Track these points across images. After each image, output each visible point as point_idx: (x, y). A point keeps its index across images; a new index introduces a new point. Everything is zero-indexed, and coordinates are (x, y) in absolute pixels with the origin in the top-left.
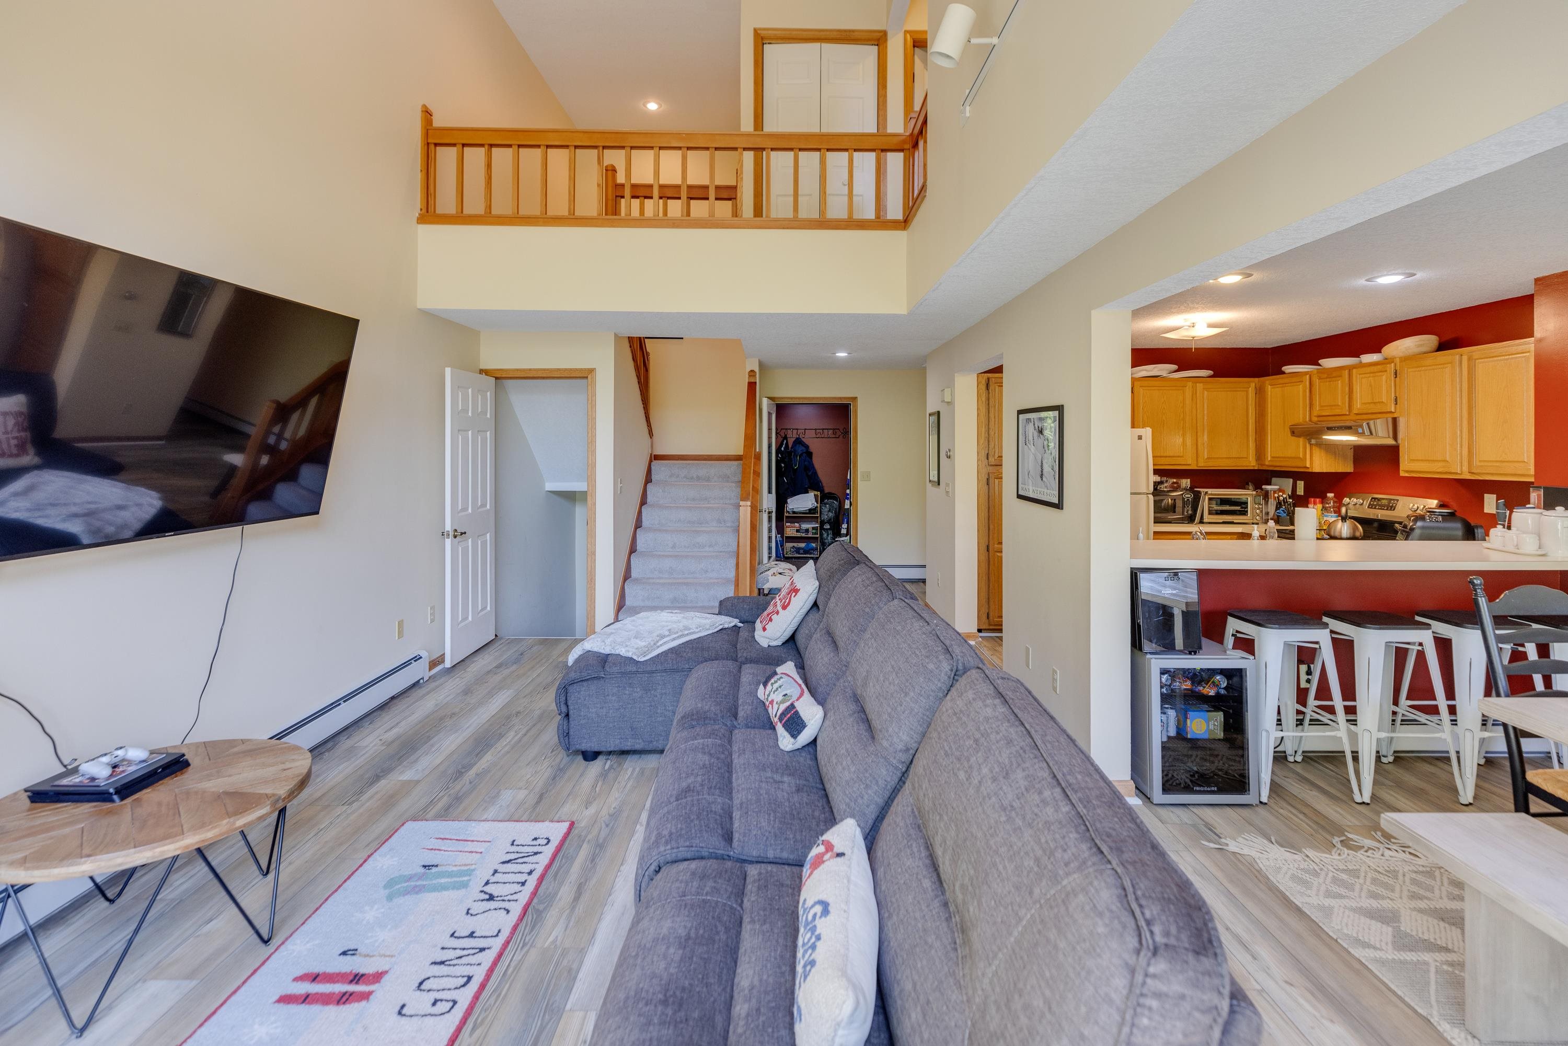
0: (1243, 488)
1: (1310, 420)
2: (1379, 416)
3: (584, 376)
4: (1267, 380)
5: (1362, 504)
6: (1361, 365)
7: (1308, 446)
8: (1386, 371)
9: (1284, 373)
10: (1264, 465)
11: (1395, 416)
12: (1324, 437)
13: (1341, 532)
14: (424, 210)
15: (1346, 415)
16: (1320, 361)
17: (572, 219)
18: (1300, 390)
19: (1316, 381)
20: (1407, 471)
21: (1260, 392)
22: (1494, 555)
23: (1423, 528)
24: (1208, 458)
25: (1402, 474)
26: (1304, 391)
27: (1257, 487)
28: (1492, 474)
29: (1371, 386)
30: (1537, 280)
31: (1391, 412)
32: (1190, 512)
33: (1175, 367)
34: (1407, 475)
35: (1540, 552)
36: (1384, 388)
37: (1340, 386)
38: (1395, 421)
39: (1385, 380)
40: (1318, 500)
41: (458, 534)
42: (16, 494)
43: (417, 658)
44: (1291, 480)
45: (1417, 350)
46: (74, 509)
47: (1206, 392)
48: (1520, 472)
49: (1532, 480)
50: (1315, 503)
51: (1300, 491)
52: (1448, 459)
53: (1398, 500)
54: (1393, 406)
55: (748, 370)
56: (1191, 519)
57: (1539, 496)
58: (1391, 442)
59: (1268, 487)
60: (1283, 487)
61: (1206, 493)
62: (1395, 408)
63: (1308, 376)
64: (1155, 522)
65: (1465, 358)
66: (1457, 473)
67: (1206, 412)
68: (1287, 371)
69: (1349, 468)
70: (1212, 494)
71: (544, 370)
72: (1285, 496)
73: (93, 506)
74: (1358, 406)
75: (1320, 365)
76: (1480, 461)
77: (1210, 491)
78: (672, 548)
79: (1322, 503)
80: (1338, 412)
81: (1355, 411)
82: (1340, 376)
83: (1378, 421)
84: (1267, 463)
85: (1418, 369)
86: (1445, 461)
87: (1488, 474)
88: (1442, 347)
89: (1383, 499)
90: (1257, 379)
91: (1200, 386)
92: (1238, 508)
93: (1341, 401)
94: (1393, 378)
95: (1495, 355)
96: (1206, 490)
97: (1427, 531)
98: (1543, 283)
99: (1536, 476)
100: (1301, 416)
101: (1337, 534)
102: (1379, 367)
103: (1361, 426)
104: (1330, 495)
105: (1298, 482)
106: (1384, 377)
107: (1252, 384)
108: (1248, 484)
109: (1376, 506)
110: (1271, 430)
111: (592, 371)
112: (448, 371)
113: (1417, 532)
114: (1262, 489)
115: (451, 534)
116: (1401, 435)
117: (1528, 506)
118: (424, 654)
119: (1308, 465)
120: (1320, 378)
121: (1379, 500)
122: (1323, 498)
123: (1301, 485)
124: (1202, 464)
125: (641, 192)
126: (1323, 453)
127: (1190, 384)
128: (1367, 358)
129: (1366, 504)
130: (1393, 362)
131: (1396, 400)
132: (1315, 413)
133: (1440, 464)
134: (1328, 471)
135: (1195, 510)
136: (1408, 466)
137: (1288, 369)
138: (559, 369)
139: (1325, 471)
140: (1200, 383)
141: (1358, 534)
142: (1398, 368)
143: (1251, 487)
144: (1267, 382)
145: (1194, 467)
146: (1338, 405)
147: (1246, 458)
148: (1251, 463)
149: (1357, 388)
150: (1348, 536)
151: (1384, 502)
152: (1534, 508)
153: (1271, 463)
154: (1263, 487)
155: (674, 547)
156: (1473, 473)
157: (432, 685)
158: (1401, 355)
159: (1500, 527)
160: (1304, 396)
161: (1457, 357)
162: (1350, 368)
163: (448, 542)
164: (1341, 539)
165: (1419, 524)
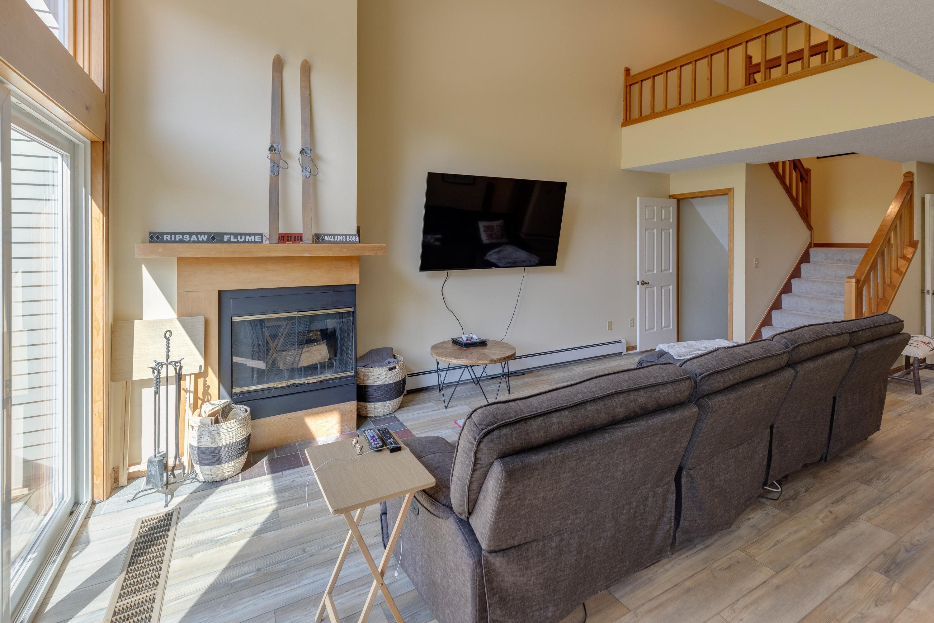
3: (727, 193)
14: (625, 120)
17: (728, 94)
41: (643, 283)
42: (494, 253)
43: (619, 342)
46: (509, 260)
55: (905, 171)
71: (703, 192)
73: (516, 260)
78: (810, 310)
111: (731, 190)
112: (638, 198)
115: (640, 283)
118: (623, 341)
125: (774, 63)
138: (711, 191)
155: (812, 309)
157: (625, 357)
163: (638, 287)
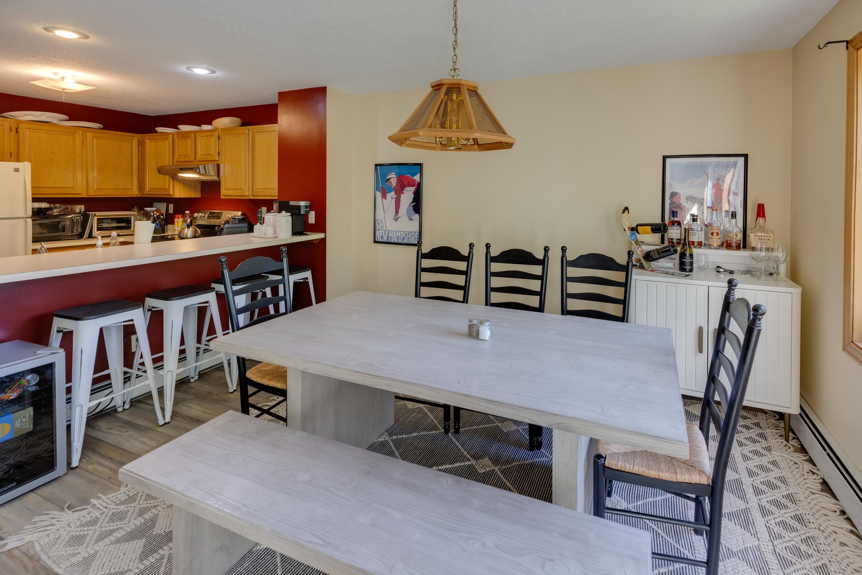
0: (130, 210)
1: (173, 164)
2: (210, 162)
4: (146, 136)
5: (204, 216)
6: (202, 131)
7: (171, 181)
8: (214, 136)
9: (157, 132)
10: (144, 194)
11: (219, 163)
12: (179, 175)
13: (187, 235)
15: (193, 161)
16: (179, 126)
18: (167, 144)
19: (176, 139)
20: (224, 196)
21: (141, 144)
22: (256, 240)
23: (228, 228)
24: (97, 189)
25: (222, 197)
26: (169, 145)
27: (141, 209)
28: (262, 196)
29: (206, 144)
30: (280, 94)
31: (216, 161)
32: (80, 230)
33: (67, 117)
34: (224, 198)
35: (275, 236)
36: (213, 146)
37: (189, 142)
38: (218, 165)
39: (214, 140)
40: (180, 216)
44: (165, 204)
45: (230, 125)
47: (95, 140)
48: (273, 194)
49: (277, 198)
50: (178, 218)
51: (171, 211)
52: (243, 188)
53: (222, 213)
54: (217, 157)
56: (80, 236)
57: (277, 206)
58: (216, 178)
59: (149, 209)
60: (160, 209)
61: (95, 215)
62: (219, 158)
63: (171, 136)
64: (33, 242)
65: (251, 131)
66: (247, 196)
67: (95, 155)
68: (159, 131)
69: (198, 195)
70: (99, 216)
72: (158, 214)
74: (199, 156)
75: (179, 129)
76: (257, 189)
77: (98, 213)
79: (183, 217)
80: (188, 159)
81: (198, 159)
82: (190, 137)
83: (210, 165)
84: (146, 193)
85: (229, 136)
86: (242, 189)
87: (260, 196)
88: (243, 125)
89: (215, 213)
90: (139, 135)
91: (89, 135)
92: (124, 224)
93: (190, 152)
94: (217, 140)
95: (262, 131)
96: (94, 213)
97: (230, 230)
98: (282, 95)
99: (279, 196)
100: (167, 161)
101: (184, 236)
102: (210, 133)
103: (199, 168)
104: (187, 212)
105: (170, 205)
106: (213, 139)
107: (135, 138)
108: (134, 208)
109: (211, 217)
110: (148, 170)
113: (225, 231)
114: (144, 210)
116: (222, 174)
117: (272, 211)
119: (171, 193)
120: (178, 137)
121: (213, 213)
122: (183, 215)
123: (171, 206)
124: (92, 193)
126: (181, 186)
127: (80, 132)
128: (205, 127)
129: (206, 216)
130: (217, 131)
131: (219, 153)
132: (175, 160)
133: (239, 191)
134: (185, 197)
135: (84, 228)
136: (225, 192)
137: (160, 129)
139: (182, 197)
140: (90, 132)
141: (197, 235)
142: (220, 135)
143: (136, 209)
144: (146, 137)
145: (84, 195)
146: (188, 155)
147: (131, 189)
148: (134, 192)
149: (199, 145)
150: (191, 237)
151: (216, 214)
152: (274, 212)
153: (149, 193)
154: (145, 209)
156: (254, 196)
158: (222, 127)
159: (258, 224)
160: (169, 148)
161: (247, 131)
162: (195, 132)
164: (187, 238)
165: (226, 226)
